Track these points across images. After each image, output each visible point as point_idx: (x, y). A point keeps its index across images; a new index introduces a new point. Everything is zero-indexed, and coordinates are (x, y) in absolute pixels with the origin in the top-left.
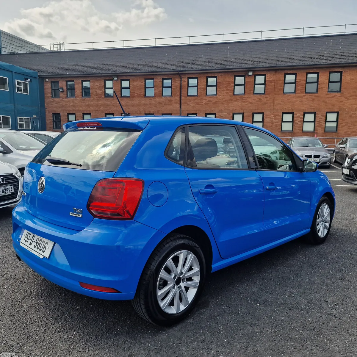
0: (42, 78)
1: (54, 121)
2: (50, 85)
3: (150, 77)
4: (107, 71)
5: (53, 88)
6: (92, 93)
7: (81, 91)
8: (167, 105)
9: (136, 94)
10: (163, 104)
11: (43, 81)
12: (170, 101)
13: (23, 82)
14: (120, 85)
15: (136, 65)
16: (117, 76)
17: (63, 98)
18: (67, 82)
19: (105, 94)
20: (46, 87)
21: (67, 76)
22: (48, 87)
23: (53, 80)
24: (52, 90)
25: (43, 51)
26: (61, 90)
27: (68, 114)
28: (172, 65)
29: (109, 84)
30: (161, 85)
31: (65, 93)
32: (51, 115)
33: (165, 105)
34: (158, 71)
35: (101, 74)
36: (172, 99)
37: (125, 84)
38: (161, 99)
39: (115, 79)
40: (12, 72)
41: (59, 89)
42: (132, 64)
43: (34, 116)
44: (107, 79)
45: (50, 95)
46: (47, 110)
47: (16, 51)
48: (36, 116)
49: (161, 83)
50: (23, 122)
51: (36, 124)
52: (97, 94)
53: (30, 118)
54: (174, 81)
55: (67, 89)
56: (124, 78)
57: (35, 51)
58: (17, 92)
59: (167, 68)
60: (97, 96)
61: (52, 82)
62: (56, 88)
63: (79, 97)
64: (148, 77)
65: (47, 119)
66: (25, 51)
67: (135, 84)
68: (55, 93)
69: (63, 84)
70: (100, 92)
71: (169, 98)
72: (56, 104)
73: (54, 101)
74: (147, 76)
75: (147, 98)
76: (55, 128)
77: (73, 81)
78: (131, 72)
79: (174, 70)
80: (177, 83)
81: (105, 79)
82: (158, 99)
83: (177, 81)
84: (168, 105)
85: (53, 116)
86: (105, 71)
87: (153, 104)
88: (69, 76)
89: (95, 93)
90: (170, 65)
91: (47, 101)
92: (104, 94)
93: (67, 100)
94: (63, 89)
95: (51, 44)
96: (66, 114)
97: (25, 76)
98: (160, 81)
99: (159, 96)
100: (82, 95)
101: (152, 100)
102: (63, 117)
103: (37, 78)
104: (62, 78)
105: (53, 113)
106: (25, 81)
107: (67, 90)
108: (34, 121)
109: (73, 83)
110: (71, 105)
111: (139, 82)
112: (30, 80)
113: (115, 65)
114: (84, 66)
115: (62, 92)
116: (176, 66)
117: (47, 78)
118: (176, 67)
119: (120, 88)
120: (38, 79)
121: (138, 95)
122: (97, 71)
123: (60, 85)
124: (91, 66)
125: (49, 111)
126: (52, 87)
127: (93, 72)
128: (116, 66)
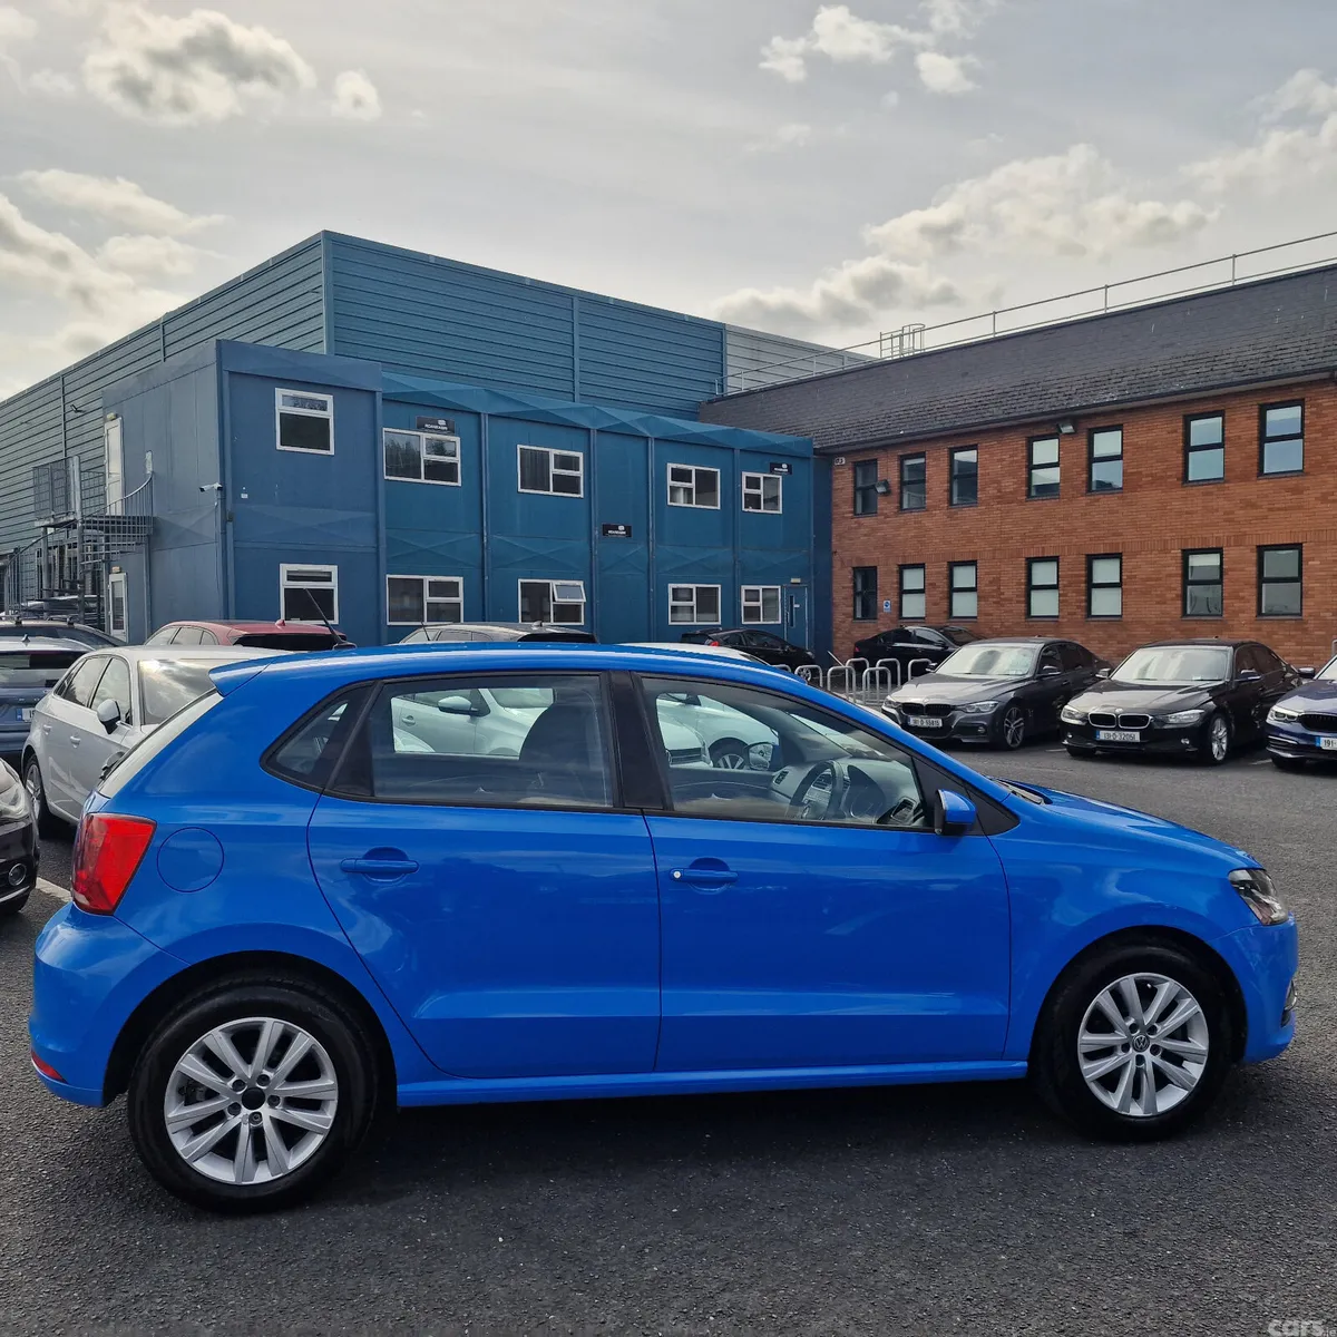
0: (826, 457)
1: (856, 594)
2: (849, 474)
3: (1211, 407)
4: (1036, 406)
5: (860, 484)
6: (983, 490)
7: (946, 485)
8: (1279, 509)
9: (1147, 476)
10: (1261, 507)
11: (831, 464)
12: (1297, 491)
13: (765, 478)
14: (1085, 450)
15: (1146, 370)
16: (1075, 421)
17: (887, 516)
18: (902, 459)
19: (1029, 491)
20: (837, 484)
21: (903, 440)
22: (844, 481)
23: (860, 458)
24: (856, 489)
25: (854, 365)
26: (880, 490)
27: (902, 568)
28: (1303, 348)
29: (1046, 451)
30: (1255, 432)
31: (895, 497)
32: (848, 573)
33: (1270, 510)
34: (1236, 379)
35: (1015, 418)
36: (1306, 482)
37: (1107, 443)
38: (1252, 489)
39: (1068, 429)
40: (733, 449)
41: (873, 487)
42: (1131, 368)
43: (793, 580)
44: (1036, 433)
45: (847, 509)
46: (836, 557)
47: (769, 380)
48: (798, 580)
49: (1255, 423)
50: (758, 601)
51: (798, 606)
52: (999, 491)
53: (779, 587)
54: (1314, 409)
55: (902, 484)
56: (1103, 423)
57: (828, 370)
58: (743, 509)
59: (1279, 362)
60: (1002, 498)
61: (856, 465)
62: (868, 485)
63: (935, 508)
64: (1196, 409)
65: (835, 586)
66: (794, 376)
67: (1141, 439)
68: (866, 500)
69: (888, 470)
70: (1009, 484)
71: (1293, 482)
72: (865, 535)
73: (860, 525)
74: (1192, 406)
75: (1194, 490)
76: (859, 615)
77: (922, 455)
78: (1127, 397)
79: (1310, 367)
80: (1326, 416)
81: (1030, 435)
82: (1237, 489)
83: (1329, 407)
84: (1285, 509)
85: (855, 576)
86: (1028, 408)
87: (1217, 510)
88: (909, 439)
89: (995, 488)
90: (1289, 351)
91: (837, 529)
92: (1024, 488)
93: (901, 519)
94: (886, 484)
95: (883, 337)
96: (895, 569)
97: (770, 457)
98: (1249, 418)
99: (1244, 478)
100: (950, 501)
101: (1211, 494)
102: (885, 580)
103: (809, 458)
104: (885, 448)
105: (854, 568)
106: (772, 472)
107: (901, 489)
108: (792, 597)
109: (922, 460)
110: (912, 537)
111: (1161, 431)
112: (789, 467)
113: (1064, 381)
114: (957, 398)
115: (884, 494)
116: (1321, 350)
117: (841, 454)
118: (1320, 355)
119: (1083, 461)
120: (812, 461)
121: (1157, 480)
122: (1001, 412)
123: (881, 474)
124: (979, 395)
125: (842, 562)
126: (855, 482)
127: (988, 416)
128: (1070, 382)
